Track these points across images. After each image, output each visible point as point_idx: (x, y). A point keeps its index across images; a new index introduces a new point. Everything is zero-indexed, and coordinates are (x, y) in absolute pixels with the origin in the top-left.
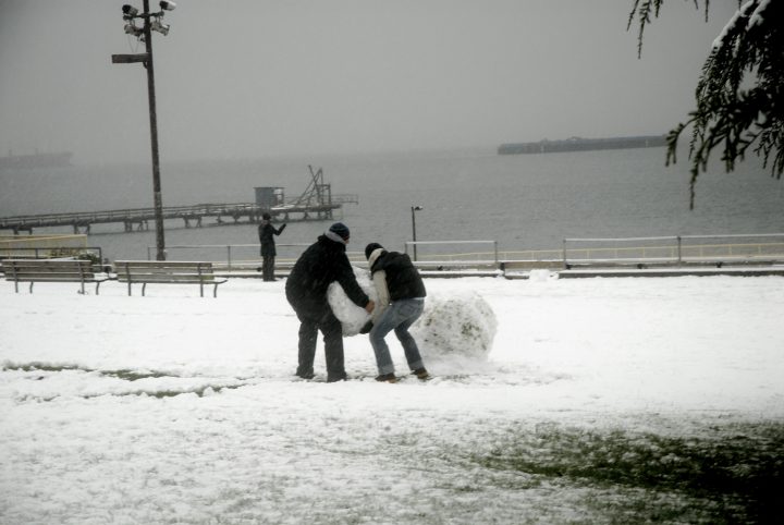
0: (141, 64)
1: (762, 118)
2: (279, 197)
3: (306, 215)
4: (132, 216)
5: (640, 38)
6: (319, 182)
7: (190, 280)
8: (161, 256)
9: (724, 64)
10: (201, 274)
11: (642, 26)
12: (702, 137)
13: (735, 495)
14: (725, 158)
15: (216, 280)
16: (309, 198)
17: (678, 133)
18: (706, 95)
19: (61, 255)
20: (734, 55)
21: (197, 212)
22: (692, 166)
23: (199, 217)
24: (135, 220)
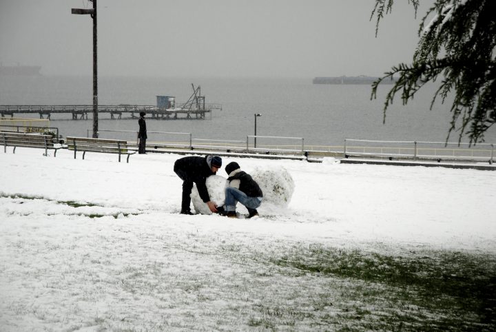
0: (89, 15)
2: (172, 103)
3: (188, 115)
4: (77, 109)
7: (112, 151)
8: (95, 135)
10: (120, 148)
13: (414, 286)
15: (129, 152)
16: (191, 105)
19: (33, 132)
21: (119, 110)
23: (120, 113)
24: (79, 112)
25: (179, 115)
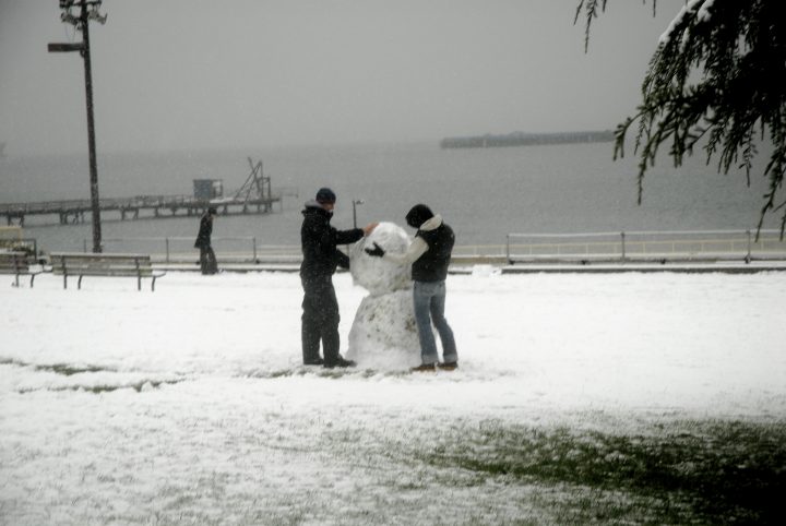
0: (78, 53)
1: (711, 113)
2: (218, 190)
3: (245, 208)
4: (67, 208)
5: (587, 32)
6: (259, 175)
7: (127, 273)
8: (97, 248)
9: (672, 59)
10: (139, 268)
11: (589, 20)
12: (648, 133)
13: (680, 493)
14: (674, 153)
15: (154, 273)
16: (249, 191)
17: (626, 128)
18: (652, 90)
20: (681, 51)
21: (134, 205)
22: (640, 160)
23: (136, 209)
24: (70, 212)
25: (231, 209)
